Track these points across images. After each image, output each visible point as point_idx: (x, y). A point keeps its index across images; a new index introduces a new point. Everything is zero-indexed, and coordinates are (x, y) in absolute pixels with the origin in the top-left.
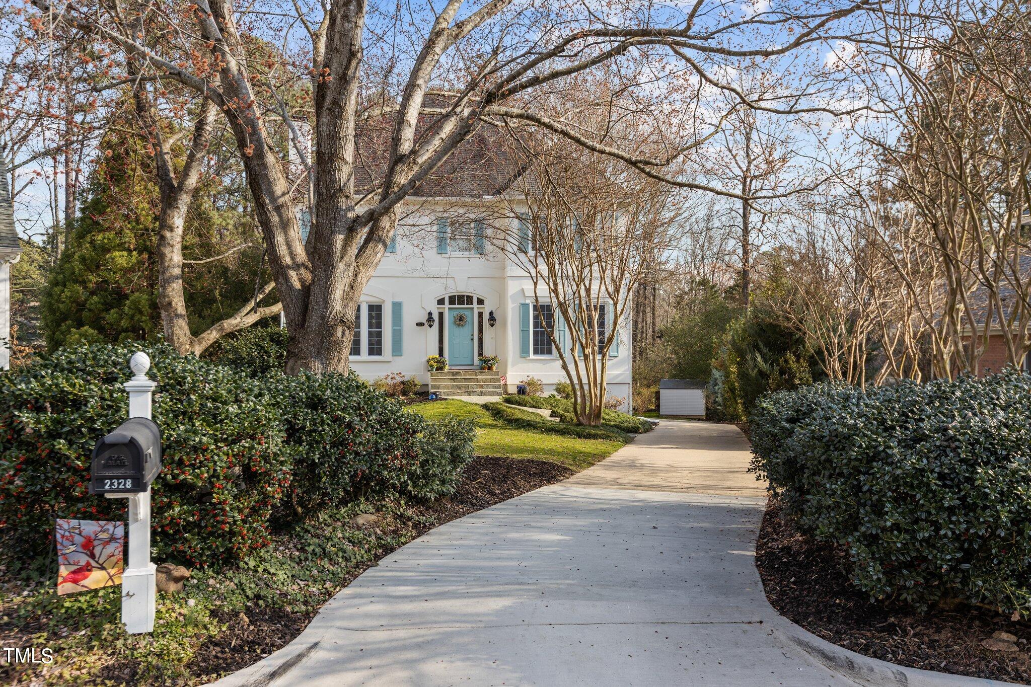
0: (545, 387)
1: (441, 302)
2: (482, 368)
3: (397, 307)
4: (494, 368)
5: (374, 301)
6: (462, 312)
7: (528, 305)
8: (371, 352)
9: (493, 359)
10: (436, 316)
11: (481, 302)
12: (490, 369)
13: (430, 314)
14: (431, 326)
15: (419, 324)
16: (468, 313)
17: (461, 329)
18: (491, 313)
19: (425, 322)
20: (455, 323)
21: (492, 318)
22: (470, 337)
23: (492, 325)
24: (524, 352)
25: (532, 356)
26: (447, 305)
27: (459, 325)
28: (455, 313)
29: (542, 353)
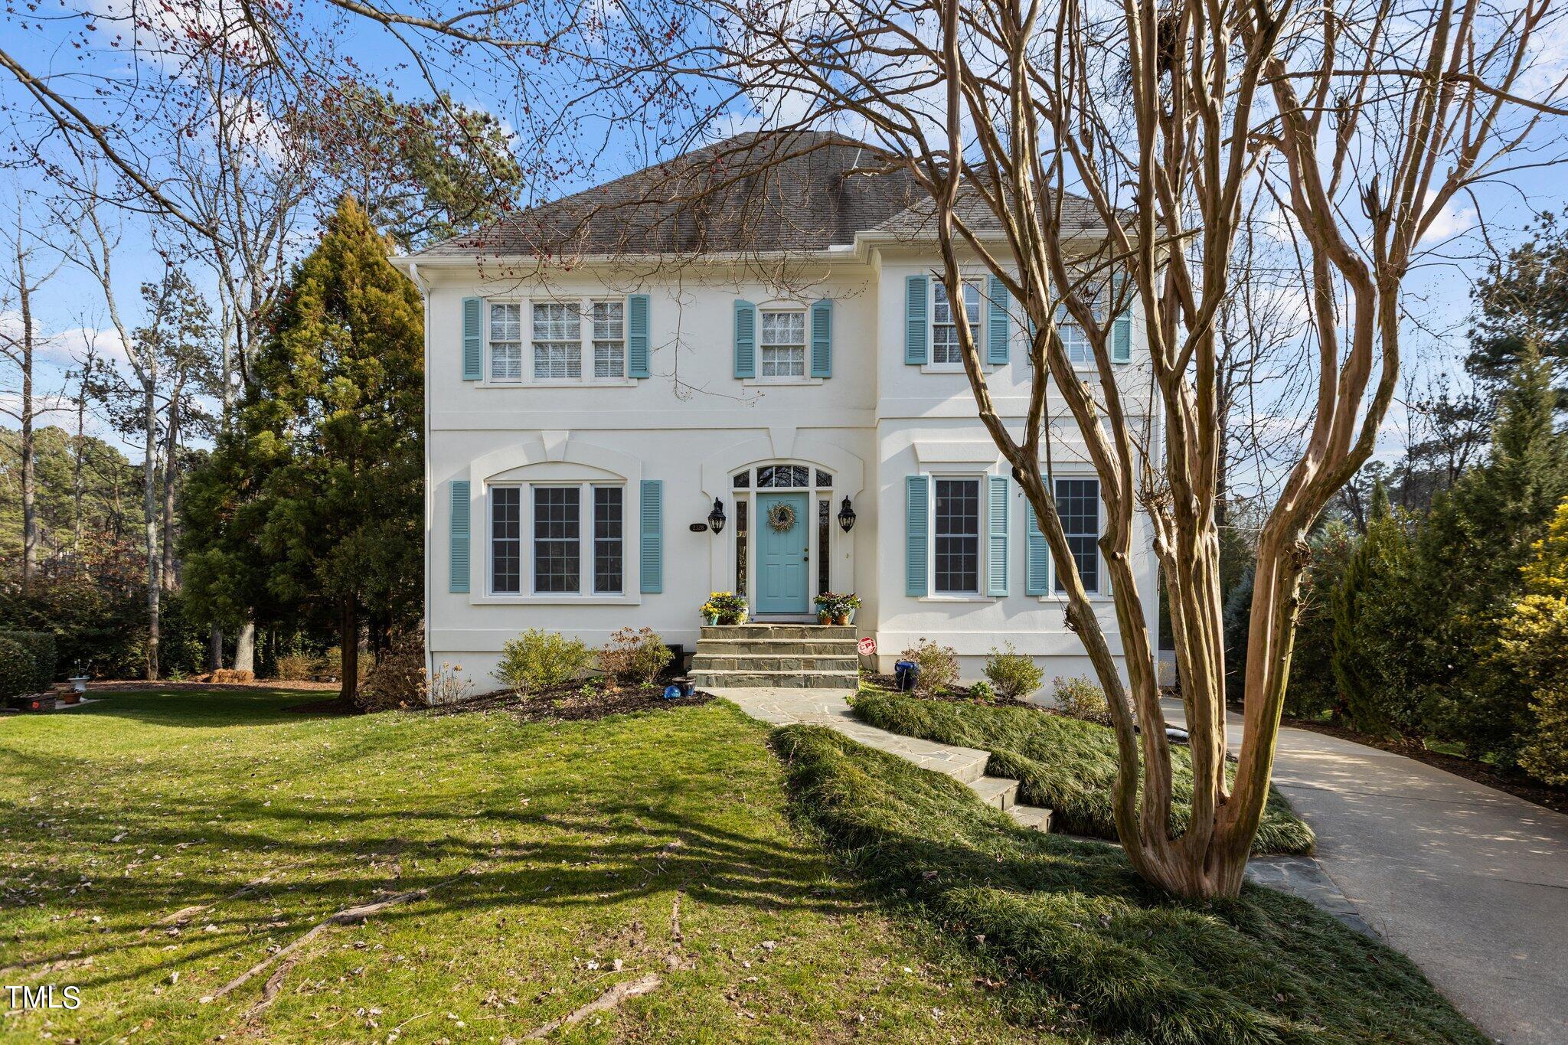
0: (961, 664)
1: (741, 481)
2: (822, 620)
3: (651, 492)
4: (847, 621)
5: (606, 480)
6: (784, 502)
7: (924, 480)
8: (601, 585)
9: (846, 599)
10: (730, 512)
11: (824, 480)
12: (838, 621)
13: (719, 505)
14: (717, 530)
15: (696, 528)
16: (797, 504)
17: (783, 537)
18: (846, 503)
19: (707, 522)
20: (770, 524)
21: (847, 512)
22: (802, 554)
23: (847, 528)
24: (915, 586)
25: (932, 594)
26: (753, 487)
27: (778, 529)
28: (771, 504)
29: (955, 587)
